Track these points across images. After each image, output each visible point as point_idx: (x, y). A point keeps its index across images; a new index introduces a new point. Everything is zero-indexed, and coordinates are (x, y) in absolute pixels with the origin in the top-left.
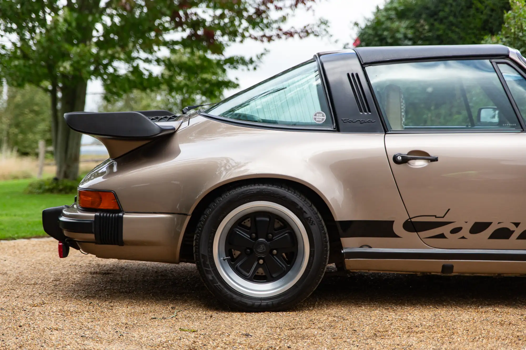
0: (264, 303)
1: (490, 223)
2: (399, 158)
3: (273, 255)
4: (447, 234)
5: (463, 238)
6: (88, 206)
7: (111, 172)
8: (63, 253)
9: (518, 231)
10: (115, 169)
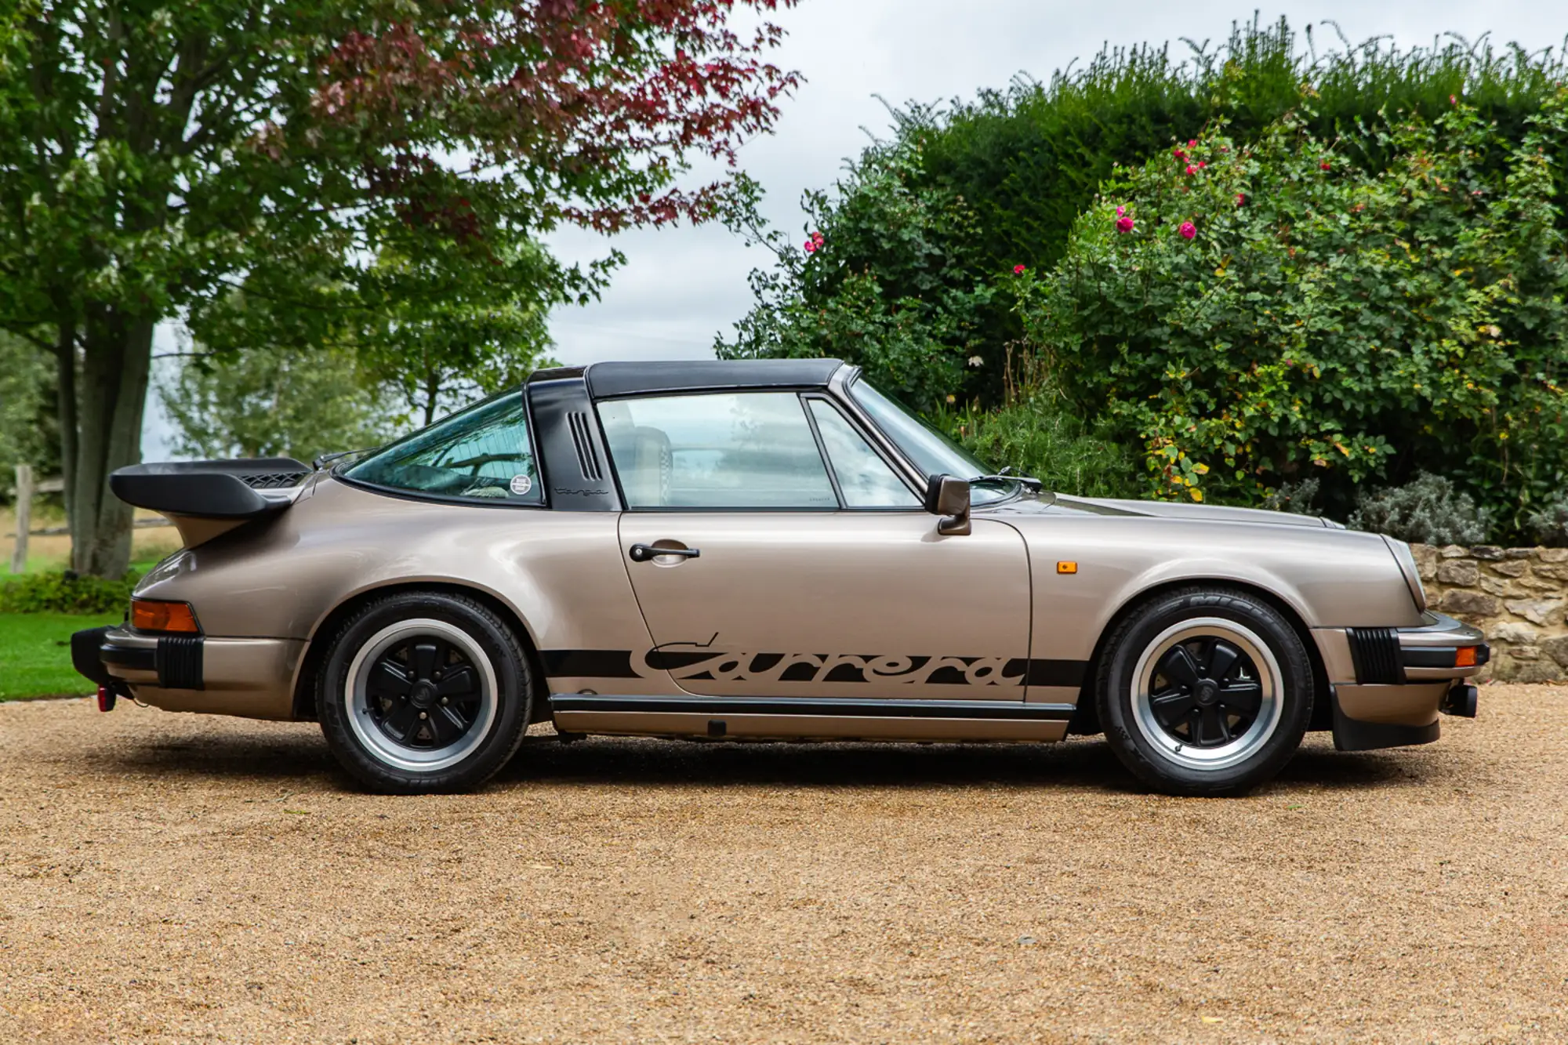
0: (425, 781)
1: (781, 656)
2: (639, 552)
3: (442, 705)
4: (715, 672)
5: (740, 678)
6: (149, 626)
7: (184, 571)
8: (107, 704)
9: (826, 668)
10: (193, 566)
